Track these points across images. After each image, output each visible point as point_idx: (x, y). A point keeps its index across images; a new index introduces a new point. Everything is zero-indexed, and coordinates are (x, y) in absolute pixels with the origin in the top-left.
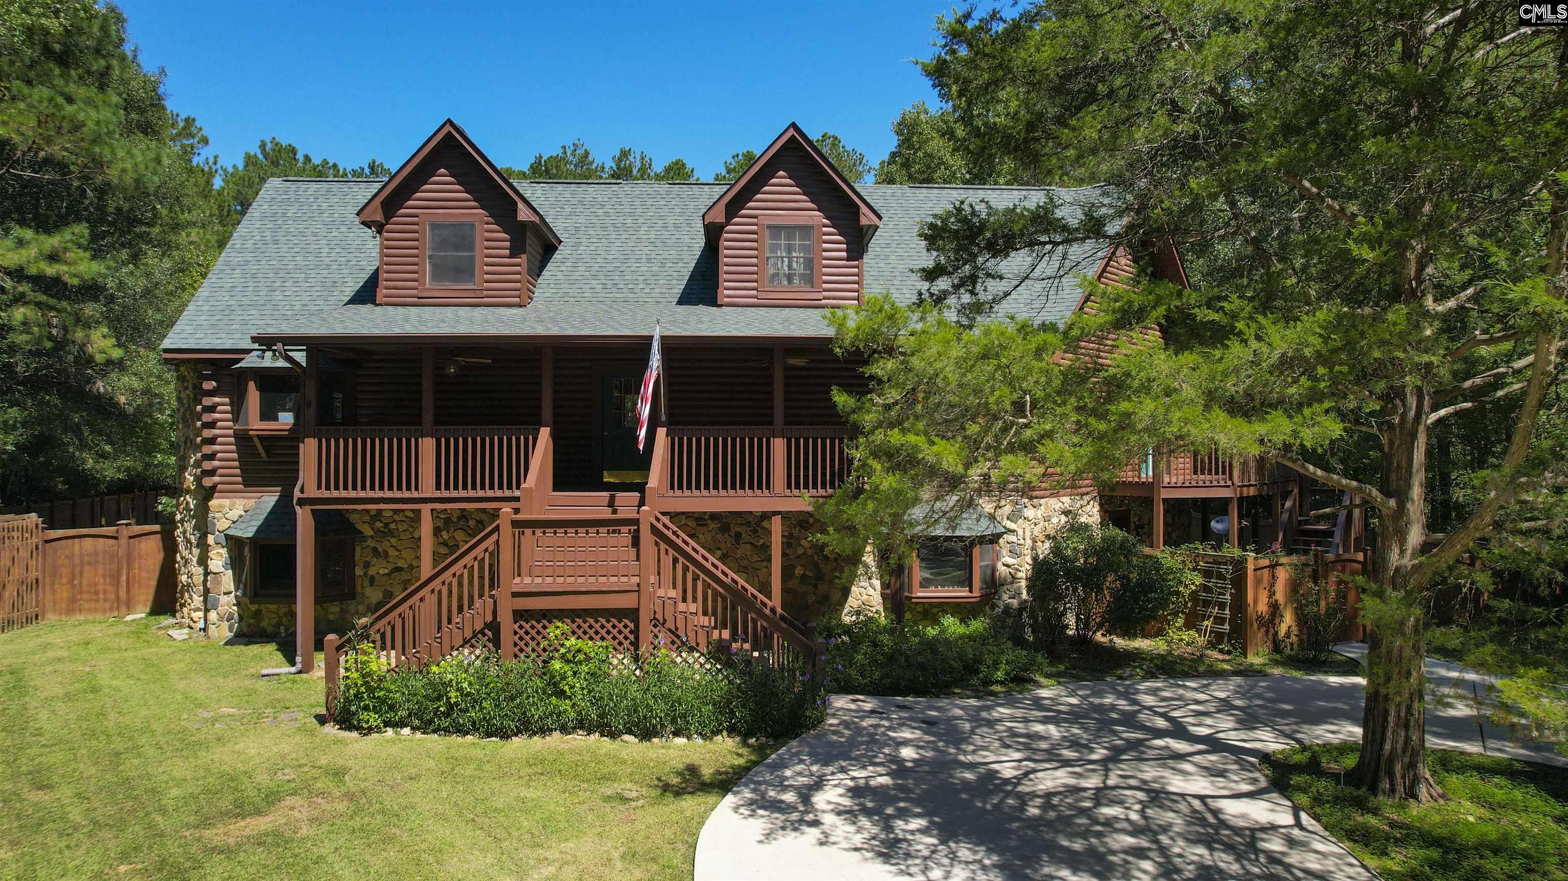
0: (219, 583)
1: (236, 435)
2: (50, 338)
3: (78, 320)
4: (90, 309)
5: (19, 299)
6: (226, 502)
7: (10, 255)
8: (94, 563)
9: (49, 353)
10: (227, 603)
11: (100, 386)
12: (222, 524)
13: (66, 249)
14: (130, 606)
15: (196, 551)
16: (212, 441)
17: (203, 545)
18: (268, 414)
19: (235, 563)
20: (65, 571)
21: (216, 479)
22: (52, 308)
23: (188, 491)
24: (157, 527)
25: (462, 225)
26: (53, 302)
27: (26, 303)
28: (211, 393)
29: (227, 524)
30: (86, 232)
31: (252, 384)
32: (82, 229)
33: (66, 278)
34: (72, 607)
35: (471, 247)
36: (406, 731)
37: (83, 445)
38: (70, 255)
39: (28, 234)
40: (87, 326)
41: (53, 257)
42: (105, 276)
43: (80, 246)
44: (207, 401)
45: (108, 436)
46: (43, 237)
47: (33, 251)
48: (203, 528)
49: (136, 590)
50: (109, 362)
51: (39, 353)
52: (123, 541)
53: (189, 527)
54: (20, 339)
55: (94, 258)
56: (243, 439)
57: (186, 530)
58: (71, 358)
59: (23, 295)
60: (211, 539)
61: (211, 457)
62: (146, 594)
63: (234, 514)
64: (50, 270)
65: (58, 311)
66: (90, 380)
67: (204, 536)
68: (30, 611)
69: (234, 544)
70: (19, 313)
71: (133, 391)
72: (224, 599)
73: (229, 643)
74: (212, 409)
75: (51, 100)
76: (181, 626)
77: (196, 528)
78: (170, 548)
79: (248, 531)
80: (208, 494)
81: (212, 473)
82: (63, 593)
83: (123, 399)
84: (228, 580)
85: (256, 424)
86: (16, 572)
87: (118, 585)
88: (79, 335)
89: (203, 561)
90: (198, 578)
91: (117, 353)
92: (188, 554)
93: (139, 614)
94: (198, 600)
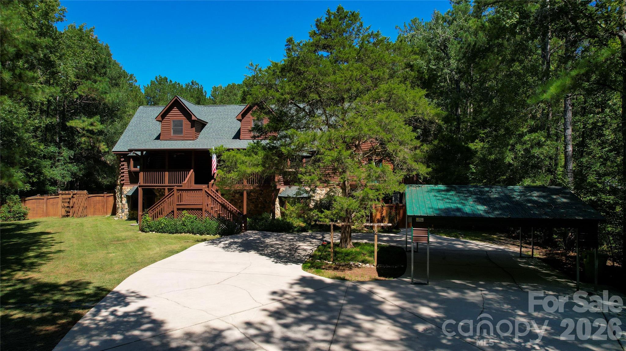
0: (125, 206)
1: (128, 171)
2: (91, 146)
3: (97, 141)
4: (100, 138)
5: (84, 135)
6: (126, 187)
7: (81, 125)
8: (99, 203)
9: (90, 150)
10: (126, 211)
11: (103, 159)
12: (125, 193)
13: (94, 122)
14: (107, 214)
15: (120, 199)
16: (123, 173)
17: (121, 198)
18: (135, 166)
19: (128, 202)
20: (93, 205)
21: (124, 182)
22: (91, 138)
23: (118, 185)
24: (113, 194)
25: (180, 121)
26: (91, 136)
27: (85, 136)
28: (123, 161)
29: (126, 192)
30: (99, 118)
31: (131, 159)
32: (98, 117)
33: (94, 130)
34: (94, 214)
35: (182, 126)
36: (154, 232)
37: (99, 175)
38: (95, 124)
39: (85, 119)
40: (100, 142)
41: (92, 124)
42: (104, 129)
43: (97, 121)
44: (122, 163)
45: (106, 172)
46: (89, 119)
47: (86, 123)
48: (121, 194)
49: (108, 210)
50: (105, 152)
51: (88, 149)
52: (105, 197)
53: (119, 193)
54: (84, 146)
55: (101, 124)
56: (130, 172)
57: (118, 194)
58: (95, 151)
59: (84, 134)
60: (123, 196)
61: (123, 176)
62: (110, 211)
63: (128, 190)
64: (90, 128)
65: (93, 138)
66: (101, 157)
67: (121, 196)
68: (85, 214)
69: (128, 197)
70: (83, 139)
71: (111, 160)
72: (126, 210)
73: (126, 220)
74: (123, 165)
75: (91, 84)
76: (117, 217)
77: (120, 194)
78: (115, 199)
79: (130, 194)
80: (122, 185)
81: (123, 180)
82: (92, 210)
83: (108, 162)
84: (126, 206)
85: (133, 169)
86: (82, 204)
87: (104, 208)
88: (97, 145)
89: (121, 202)
90: (121, 206)
91: (107, 150)
92: (118, 200)
93: (109, 215)
94: (120, 211)
